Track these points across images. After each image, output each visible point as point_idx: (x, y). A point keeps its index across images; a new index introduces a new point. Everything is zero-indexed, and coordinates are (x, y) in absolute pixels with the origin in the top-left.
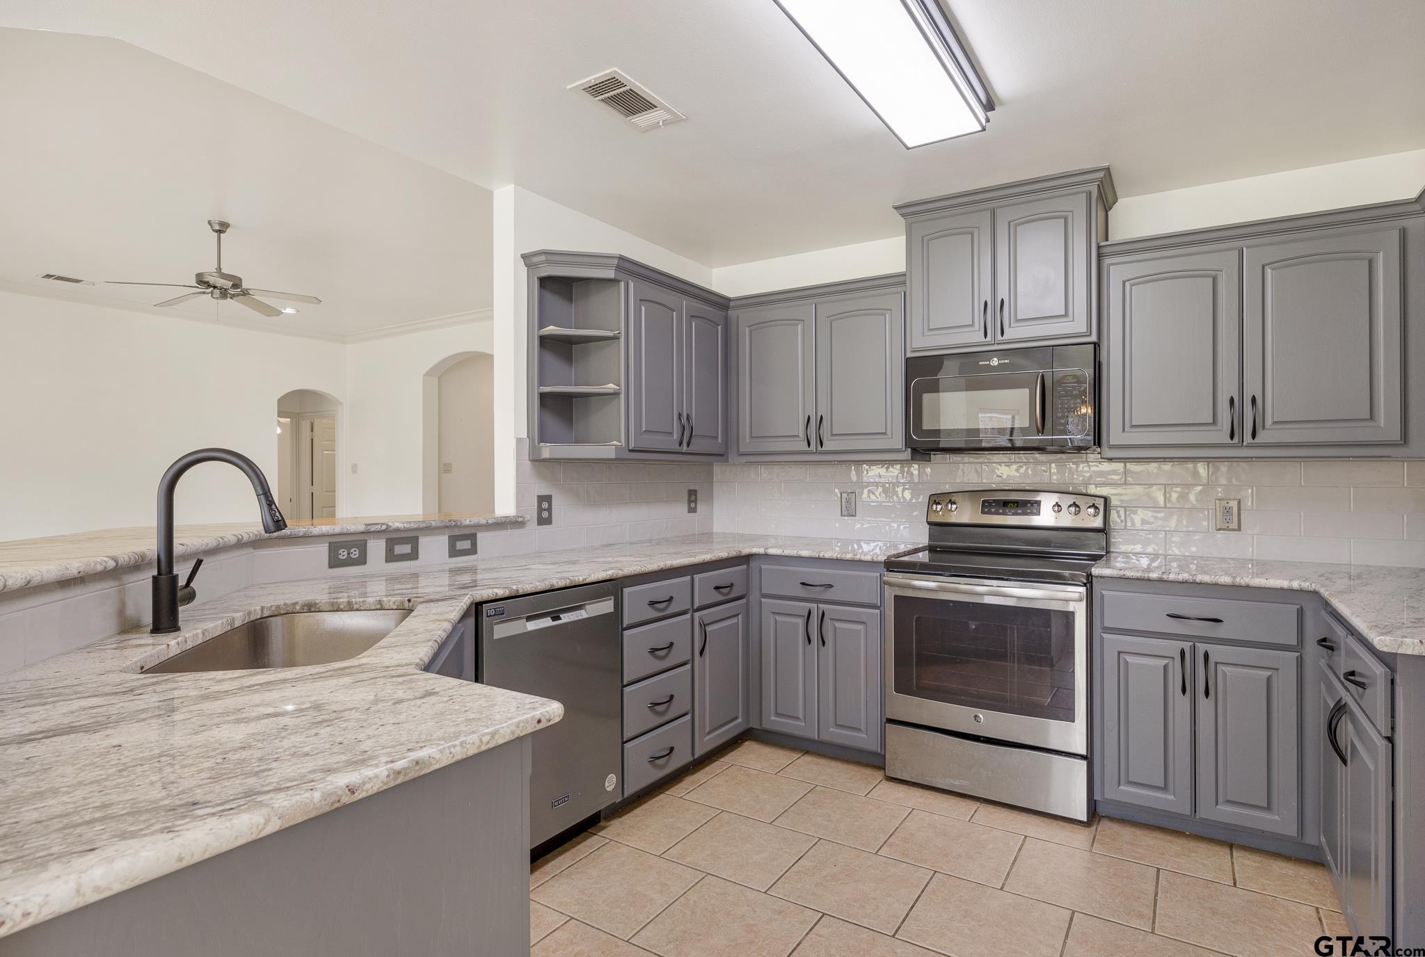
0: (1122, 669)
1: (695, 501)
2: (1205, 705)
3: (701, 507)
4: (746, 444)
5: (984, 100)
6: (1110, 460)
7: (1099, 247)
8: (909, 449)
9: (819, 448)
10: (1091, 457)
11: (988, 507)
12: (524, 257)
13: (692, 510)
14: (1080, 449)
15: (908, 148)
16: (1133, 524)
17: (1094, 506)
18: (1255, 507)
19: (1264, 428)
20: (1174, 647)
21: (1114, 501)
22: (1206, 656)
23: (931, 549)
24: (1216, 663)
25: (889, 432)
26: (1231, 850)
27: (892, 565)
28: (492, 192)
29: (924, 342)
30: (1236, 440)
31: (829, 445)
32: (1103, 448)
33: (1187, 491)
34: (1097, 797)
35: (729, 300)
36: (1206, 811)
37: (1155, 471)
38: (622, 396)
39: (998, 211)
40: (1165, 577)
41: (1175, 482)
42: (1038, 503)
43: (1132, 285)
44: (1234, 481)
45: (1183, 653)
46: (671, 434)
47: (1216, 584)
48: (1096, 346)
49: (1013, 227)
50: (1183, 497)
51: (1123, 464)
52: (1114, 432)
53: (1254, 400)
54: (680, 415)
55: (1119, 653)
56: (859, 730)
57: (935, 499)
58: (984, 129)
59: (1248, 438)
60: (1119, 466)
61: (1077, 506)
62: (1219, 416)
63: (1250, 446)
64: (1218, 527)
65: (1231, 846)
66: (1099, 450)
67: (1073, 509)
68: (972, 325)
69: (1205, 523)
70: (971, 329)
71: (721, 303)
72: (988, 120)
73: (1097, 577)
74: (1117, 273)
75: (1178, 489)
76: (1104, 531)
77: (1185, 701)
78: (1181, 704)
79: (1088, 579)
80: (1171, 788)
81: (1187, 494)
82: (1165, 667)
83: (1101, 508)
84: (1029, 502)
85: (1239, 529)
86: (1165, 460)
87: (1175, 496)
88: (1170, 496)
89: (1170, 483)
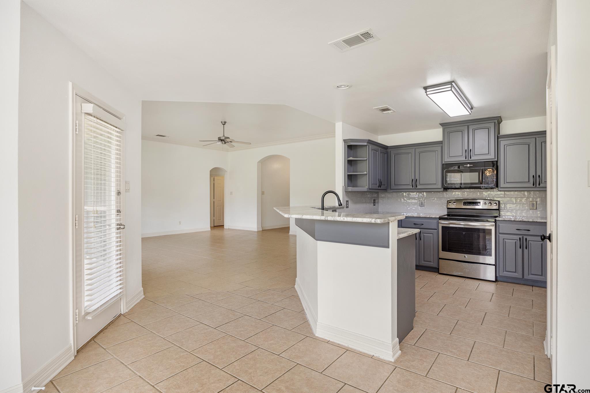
0: (504, 243)
1: (375, 203)
2: (526, 251)
3: (376, 204)
4: (393, 187)
5: (470, 107)
6: (500, 191)
7: (497, 136)
8: (443, 188)
9: (416, 188)
10: (495, 190)
11: (465, 204)
12: (344, 140)
13: (374, 205)
14: (492, 188)
15: (450, 117)
16: (507, 208)
17: (496, 203)
18: (541, 203)
19: (542, 183)
20: (517, 237)
21: (501, 202)
22: (526, 239)
23: (448, 215)
24: (529, 241)
25: (437, 184)
26: (533, 287)
27: (441, 218)
28: (335, 124)
29: (447, 160)
30: (534, 186)
31: (419, 187)
32: (499, 188)
33: (522, 199)
34: (497, 275)
35: (388, 147)
36: (526, 277)
37: (513, 194)
38: (368, 175)
39: (470, 126)
40: (515, 220)
41: (519, 197)
42: (480, 203)
43: (507, 146)
44: (535, 196)
45: (520, 238)
46: (377, 184)
47: (529, 221)
48: (497, 161)
49: (474, 130)
50: (521, 200)
51: (504, 192)
52: (502, 184)
53: (539, 176)
54: (379, 179)
55: (503, 239)
56: (431, 262)
57: (449, 202)
58: (470, 114)
59: (538, 186)
60: (503, 193)
61: (491, 203)
62: (530, 180)
63: (538, 187)
64: (531, 208)
65: (533, 286)
66: (497, 188)
67: (490, 204)
68: (462, 156)
69: (527, 207)
70: (462, 157)
71: (385, 148)
72: (471, 112)
73: (497, 220)
74: (503, 143)
75: (520, 199)
76: (498, 210)
77: (521, 250)
78: (520, 251)
79: (495, 221)
80: (517, 272)
81: (522, 200)
82: (516, 242)
83: (498, 204)
84: (477, 202)
85: (536, 209)
86: (516, 191)
87: (518, 200)
88: (517, 200)
89: (517, 197)
